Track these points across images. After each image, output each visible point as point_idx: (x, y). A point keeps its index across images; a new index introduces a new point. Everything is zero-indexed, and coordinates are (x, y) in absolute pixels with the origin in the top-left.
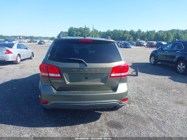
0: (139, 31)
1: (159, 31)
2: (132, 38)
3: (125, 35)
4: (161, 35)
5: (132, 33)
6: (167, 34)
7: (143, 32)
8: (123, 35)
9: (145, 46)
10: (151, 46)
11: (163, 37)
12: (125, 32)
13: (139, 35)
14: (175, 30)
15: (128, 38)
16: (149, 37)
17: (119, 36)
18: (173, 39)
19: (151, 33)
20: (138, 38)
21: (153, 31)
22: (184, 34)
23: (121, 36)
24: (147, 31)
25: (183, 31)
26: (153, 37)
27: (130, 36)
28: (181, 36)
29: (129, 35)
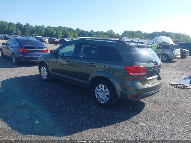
0: (27, 25)
1: (48, 27)
2: (20, 32)
3: (11, 28)
4: (51, 31)
5: (18, 26)
6: (56, 30)
7: (32, 26)
8: (8, 28)
9: (45, 42)
10: (53, 42)
11: (53, 33)
12: (10, 24)
13: (28, 29)
14: (62, 27)
15: (15, 32)
16: (39, 32)
17: (3, 28)
18: (61, 36)
19: (41, 29)
20: (27, 32)
21: (42, 26)
22: (70, 32)
23: (6, 29)
24: (36, 26)
25: (68, 29)
26: (43, 33)
27: (18, 29)
28: (68, 34)
29: (16, 28)
